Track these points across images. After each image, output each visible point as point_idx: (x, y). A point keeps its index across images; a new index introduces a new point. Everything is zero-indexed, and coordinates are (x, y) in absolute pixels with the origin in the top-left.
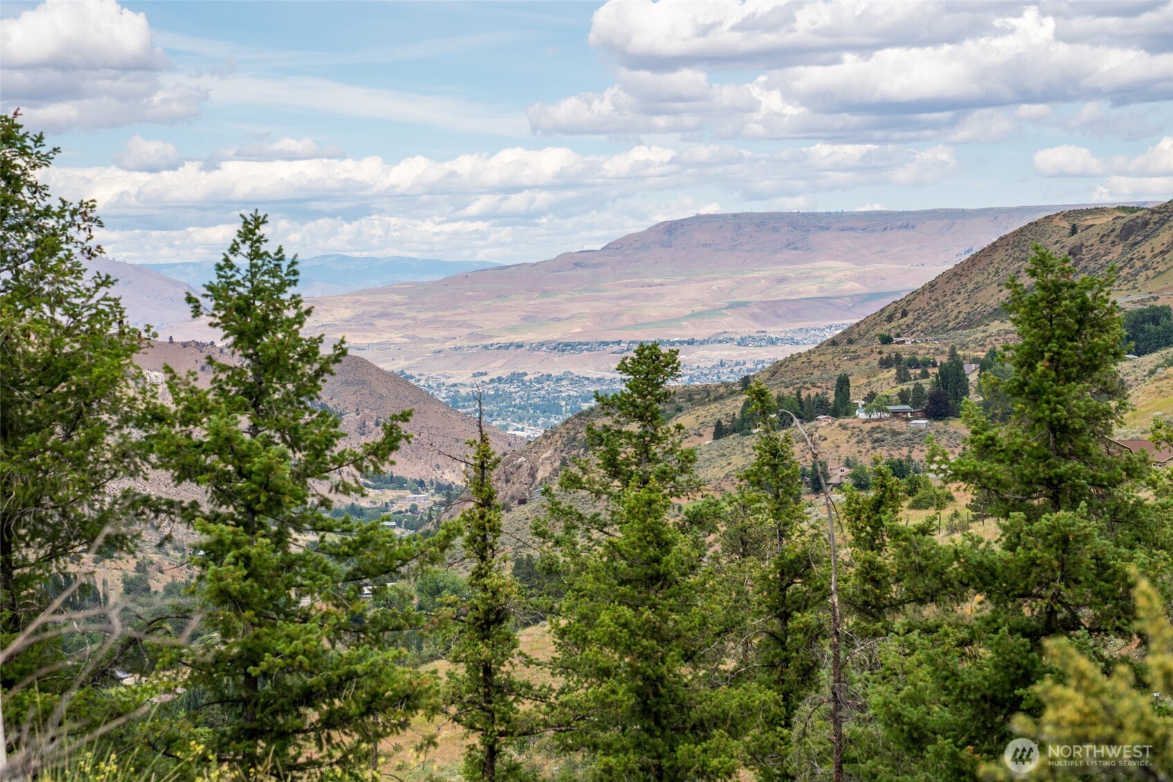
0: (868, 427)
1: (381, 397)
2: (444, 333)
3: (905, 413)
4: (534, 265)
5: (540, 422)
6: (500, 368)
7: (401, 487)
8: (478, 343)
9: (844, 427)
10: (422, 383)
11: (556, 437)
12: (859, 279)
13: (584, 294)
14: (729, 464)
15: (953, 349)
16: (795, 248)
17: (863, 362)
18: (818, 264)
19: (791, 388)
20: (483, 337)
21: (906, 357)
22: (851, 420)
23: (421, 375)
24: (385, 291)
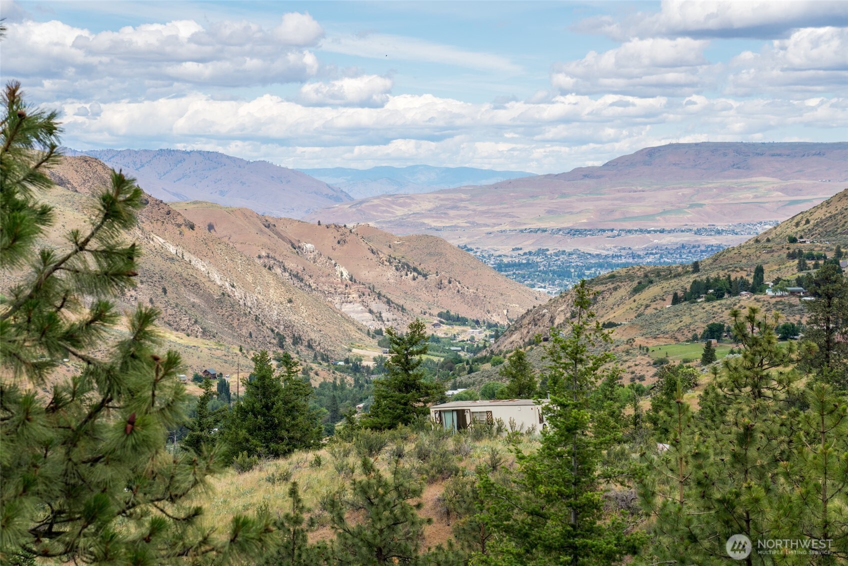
0: (774, 301)
1: (453, 264)
2: (494, 221)
3: (799, 292)
4: (557, 175)
5: (556, 283)
6: (530, 245)
7: (464, 324)
8: (516, 228)
9: (758, 301)
10: (478, 254)
11: (568, 297)
12: (783, 190)
13: (590, 196)
14: (681, 322)
15: (839, 247)
16: (739, 168)
17: (776, 254)
18: (754, 179)
19: (726, 271)
20: (520, 224)
21: (805, 252)
22: (762, 296)
23: (477, 248)
24: (455, 191)
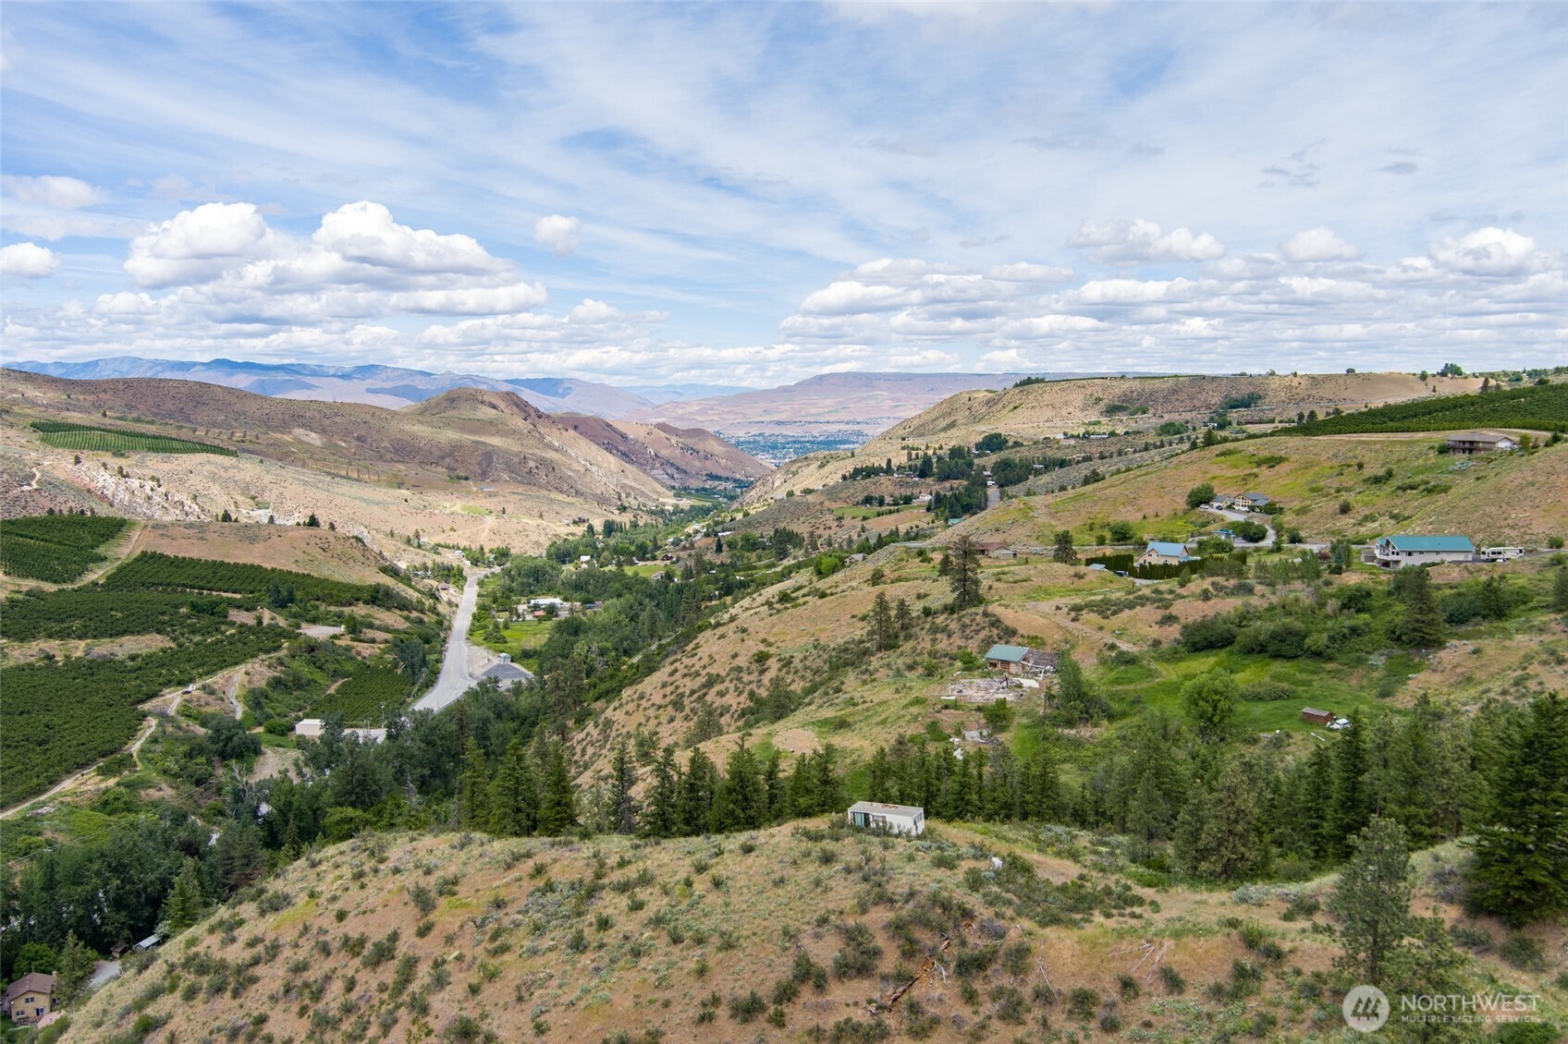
2: (734, 416)
6: (755, 430)
8: (746, 420)
13: (787, 402)
20: (749, 418)
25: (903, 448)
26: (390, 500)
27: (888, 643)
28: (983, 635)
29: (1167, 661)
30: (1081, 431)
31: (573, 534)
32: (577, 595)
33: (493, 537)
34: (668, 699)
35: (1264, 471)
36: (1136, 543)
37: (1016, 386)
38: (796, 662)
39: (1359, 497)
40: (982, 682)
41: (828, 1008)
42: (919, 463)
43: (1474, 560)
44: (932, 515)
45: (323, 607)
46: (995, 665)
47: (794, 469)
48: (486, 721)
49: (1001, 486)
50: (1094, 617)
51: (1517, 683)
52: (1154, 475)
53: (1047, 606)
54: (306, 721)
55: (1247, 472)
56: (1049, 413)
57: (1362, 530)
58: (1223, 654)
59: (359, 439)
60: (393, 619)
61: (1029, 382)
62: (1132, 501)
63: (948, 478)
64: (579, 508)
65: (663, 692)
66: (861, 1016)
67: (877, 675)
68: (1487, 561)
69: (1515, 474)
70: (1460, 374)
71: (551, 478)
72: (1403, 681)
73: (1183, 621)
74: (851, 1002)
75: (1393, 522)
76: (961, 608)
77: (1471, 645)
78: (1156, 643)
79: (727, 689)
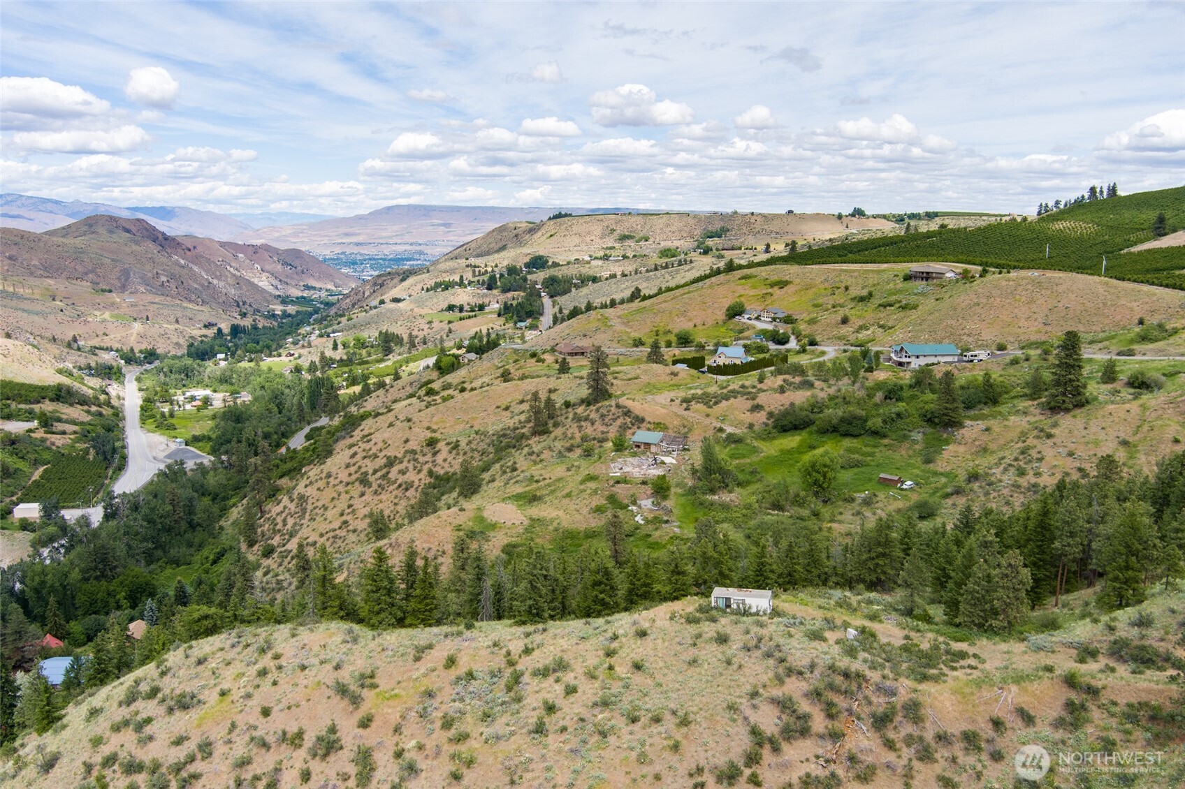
0: (471, 292)
2: (319, 238)
3: (481, 288)
6: (337, 250)
7: (315, 290)
8: (331, 242)
13: (363, 228)
20: (333, 240)
24: (300, 224)
25: (467, 266)
26: (48, 310)
27: (541, 430)
28: (619, 422)
29: (764, 440)
30: (601, 254)
31: (205, 336)
32: (225, 387)
33: (141, 340)
34: (354, 477)
35: (776, 290)
36: (697, 346)
37: (550, 219)
38: (463, 444)
39: (853, 312)
40: (635, 461)
41: (786, 766)
42: (486, 278)
43: (959, 361)
44: (502, 320)
45: (14, 405)
46: (638, 446)
47: (380, 282)
48: (191, 500)
49: (552, 297)
50: (700, 407)
51: (1023, 453)
52: (696, 293)
53: (663, 398)
54: (22, 506)
55: (765, 292)
56: (577, 240)
57: (860, 336)
58: (804, 434)
59: (10, 258)
60: (76, 412)
61: (559, 216)
62: (683, 313)
63: (509, 290)
64: (206, 314)
65: (347, 472)
66: (816, 770)
67: (542, 457)
68: (968, 361)
69: (965, 296)
70: (864, 215)
71: (181, 290)
72: (939, 451)
73: (768, 409)
74: (803, 759)
75: (881, 330)
76: (596, 401)
77: (982, 425)
78: (751, 426)
79: (407, 468)
